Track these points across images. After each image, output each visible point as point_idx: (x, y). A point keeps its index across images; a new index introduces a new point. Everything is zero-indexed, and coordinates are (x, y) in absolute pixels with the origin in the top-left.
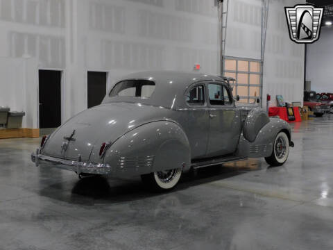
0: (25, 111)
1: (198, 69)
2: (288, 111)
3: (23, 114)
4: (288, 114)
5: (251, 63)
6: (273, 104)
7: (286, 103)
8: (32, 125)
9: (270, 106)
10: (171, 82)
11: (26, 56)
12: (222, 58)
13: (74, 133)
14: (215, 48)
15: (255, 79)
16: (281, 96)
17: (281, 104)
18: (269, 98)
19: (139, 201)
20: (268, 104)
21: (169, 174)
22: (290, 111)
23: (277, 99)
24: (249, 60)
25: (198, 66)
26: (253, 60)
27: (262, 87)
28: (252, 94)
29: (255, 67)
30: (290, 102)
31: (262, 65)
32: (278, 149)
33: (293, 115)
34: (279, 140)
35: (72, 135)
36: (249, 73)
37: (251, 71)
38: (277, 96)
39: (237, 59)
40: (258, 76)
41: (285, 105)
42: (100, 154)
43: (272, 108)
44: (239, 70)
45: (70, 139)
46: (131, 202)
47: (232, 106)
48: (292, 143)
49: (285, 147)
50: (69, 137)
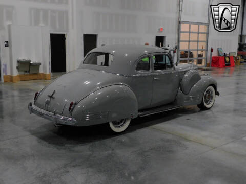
0: (41, 62)
1: (162, 31)
2: (225, 59)
3: (40, 64)
4: (226, 62)
5: (200, 26)
6: (215, 54)
7: (225, 54)
8: (46, 71)
9: (213, 56)
10: (126, 55)
11: (42, 24)
12: (180, 23)
13: (54, 92)
14: (174, 16)
15: (202, 37)
16: (221, 49)
17: (221, 54)
18: (212, 50)
19: (97, 143)
20: (211, 54)
21: (121, 122)
22: (227, 59)
23: (218, 50)
24: (199, 24)
25: (162, 29)
26: (202, 24)
27: (207, 42)
28: (200, 48)
29: (203, 29)
30: (227, 53)
31: (208, 27)
32: (207, 98)
33: (229, 62)
34: (208, 92)
35: (53, 94)
36: (198, 33)
37: (200, 31)
38: (218, 49)
39: (190, 23)
40: (205, 35)
41: (223, 55)
42: (69, 111)
43: (214, 57)
44: (191, 31)
45: (51, 97)
46: (91, 144)
47: (172, 69)
48: (218, 92)
49: (212, 97)
50: (51, 95)
